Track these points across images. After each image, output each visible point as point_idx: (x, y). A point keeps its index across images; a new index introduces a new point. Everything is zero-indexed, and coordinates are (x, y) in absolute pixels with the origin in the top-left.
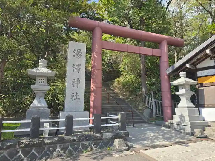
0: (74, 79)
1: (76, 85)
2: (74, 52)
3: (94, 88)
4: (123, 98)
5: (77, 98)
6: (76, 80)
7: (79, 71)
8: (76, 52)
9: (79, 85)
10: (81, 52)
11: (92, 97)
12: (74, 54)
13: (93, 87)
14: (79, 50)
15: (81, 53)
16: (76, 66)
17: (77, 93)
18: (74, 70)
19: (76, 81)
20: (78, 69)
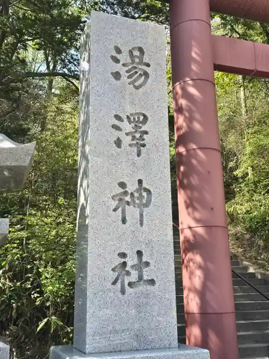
0: (122, 185)
1: (132, 212)
2: (117, 61)
3: (200, 230)
4: (261, 274)
5: (140, 278)
6: (132, 187)
7: (144, 146)
8: (124, 57)
9: (146, 211)
10: (146, 59)
11: (192, 274)
12: (118, 67)
13: (193, 224)
14: (136, 53)
15: (148, 65)
16: (130, 122)
17: (139, 253)
18: (118, 143)
19: (132, 194)
20: (138, 135)
